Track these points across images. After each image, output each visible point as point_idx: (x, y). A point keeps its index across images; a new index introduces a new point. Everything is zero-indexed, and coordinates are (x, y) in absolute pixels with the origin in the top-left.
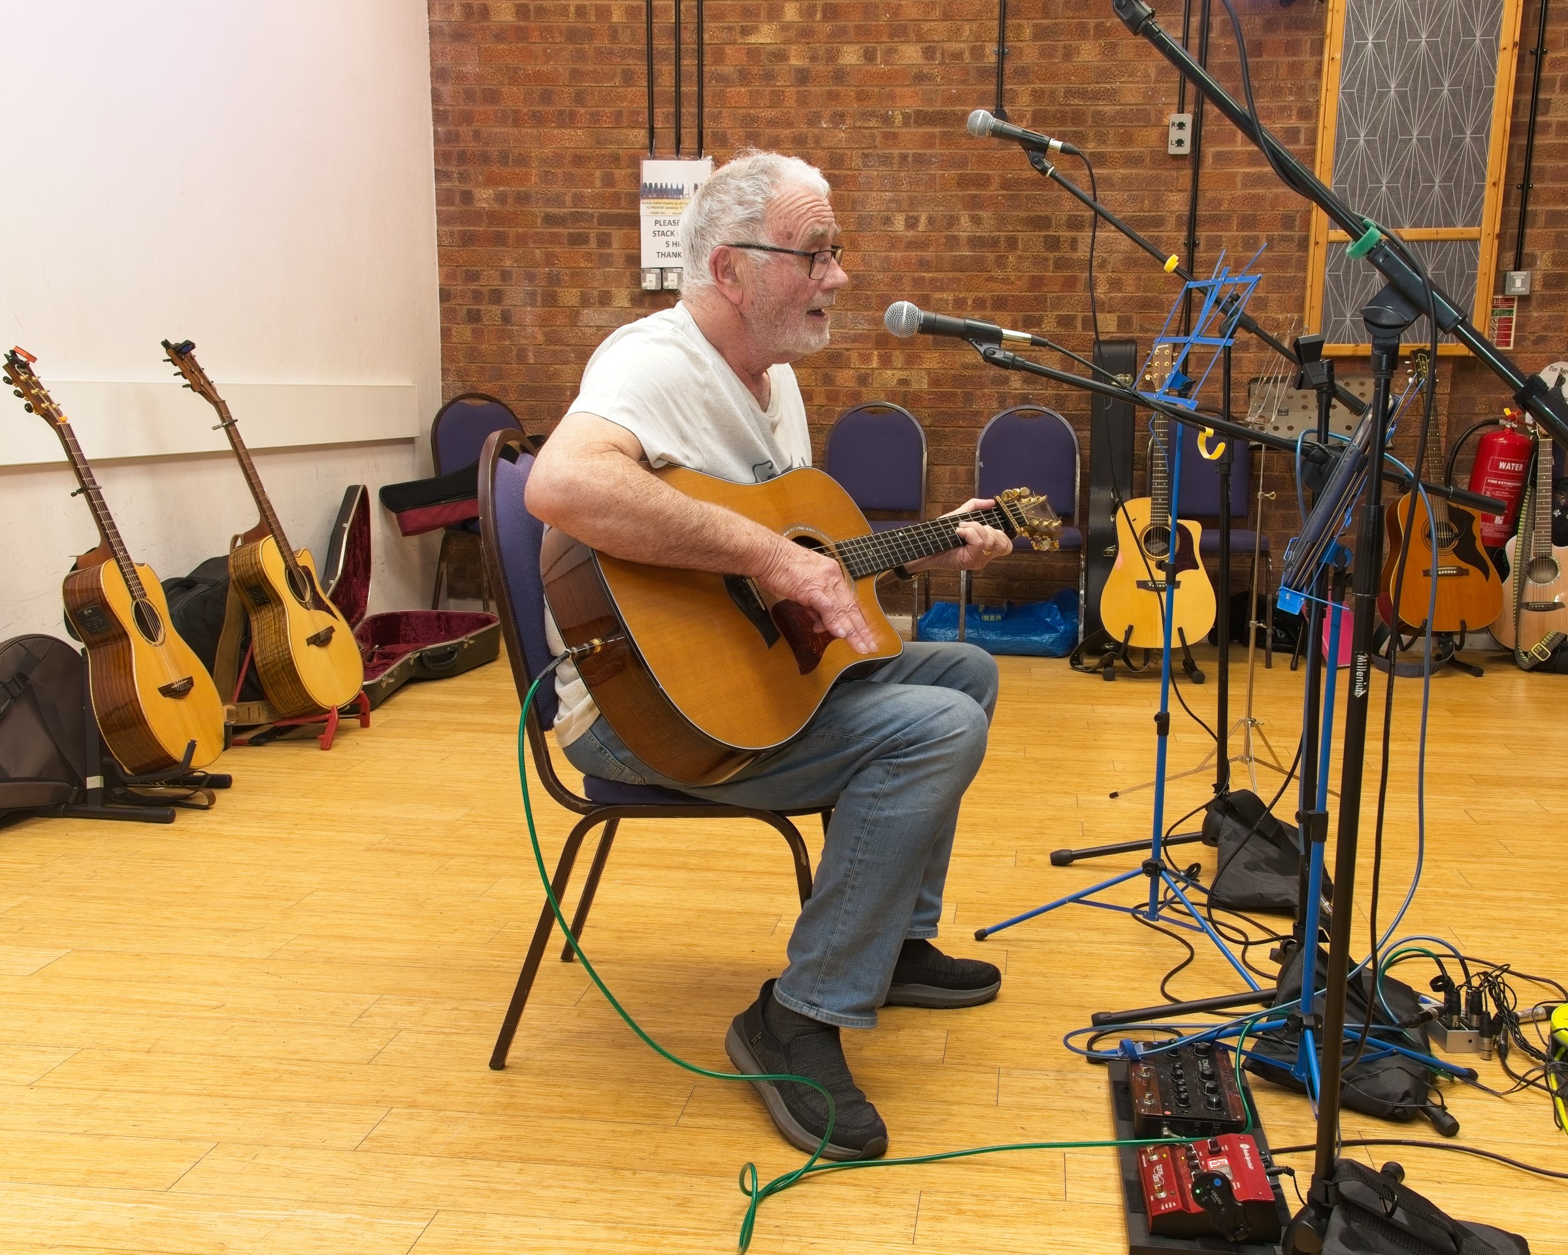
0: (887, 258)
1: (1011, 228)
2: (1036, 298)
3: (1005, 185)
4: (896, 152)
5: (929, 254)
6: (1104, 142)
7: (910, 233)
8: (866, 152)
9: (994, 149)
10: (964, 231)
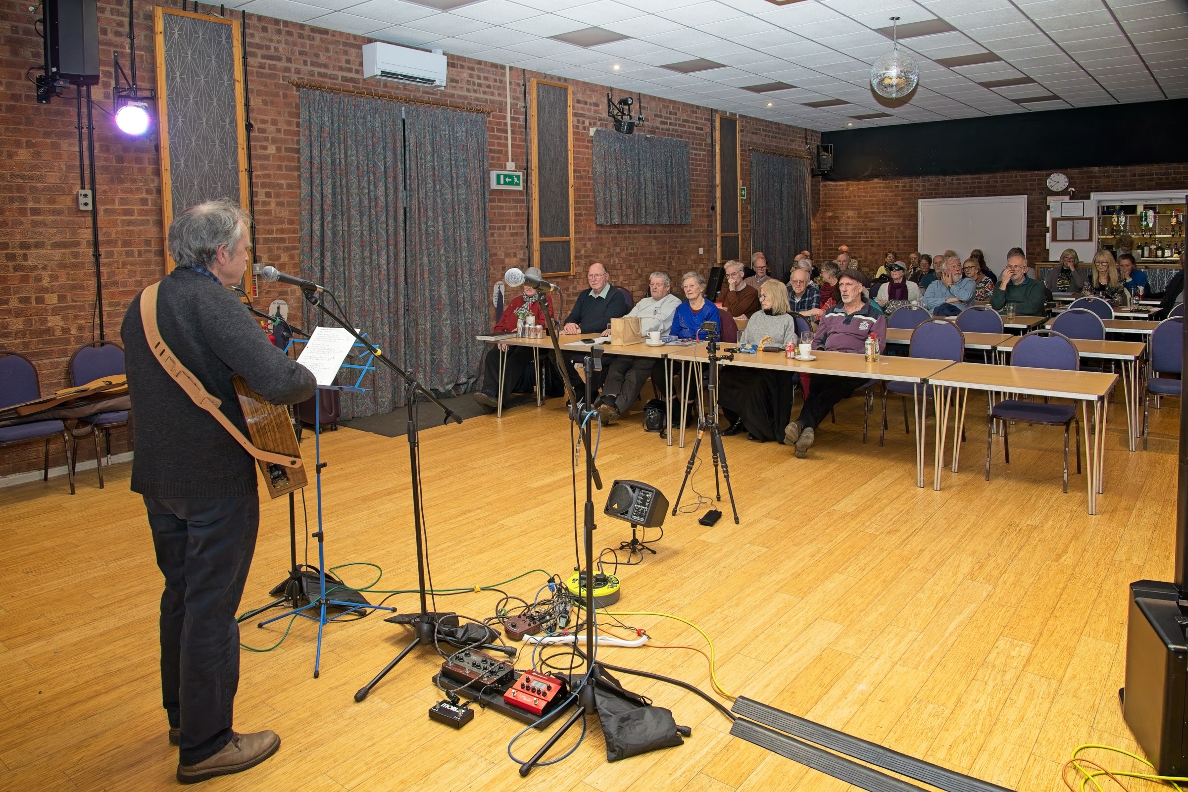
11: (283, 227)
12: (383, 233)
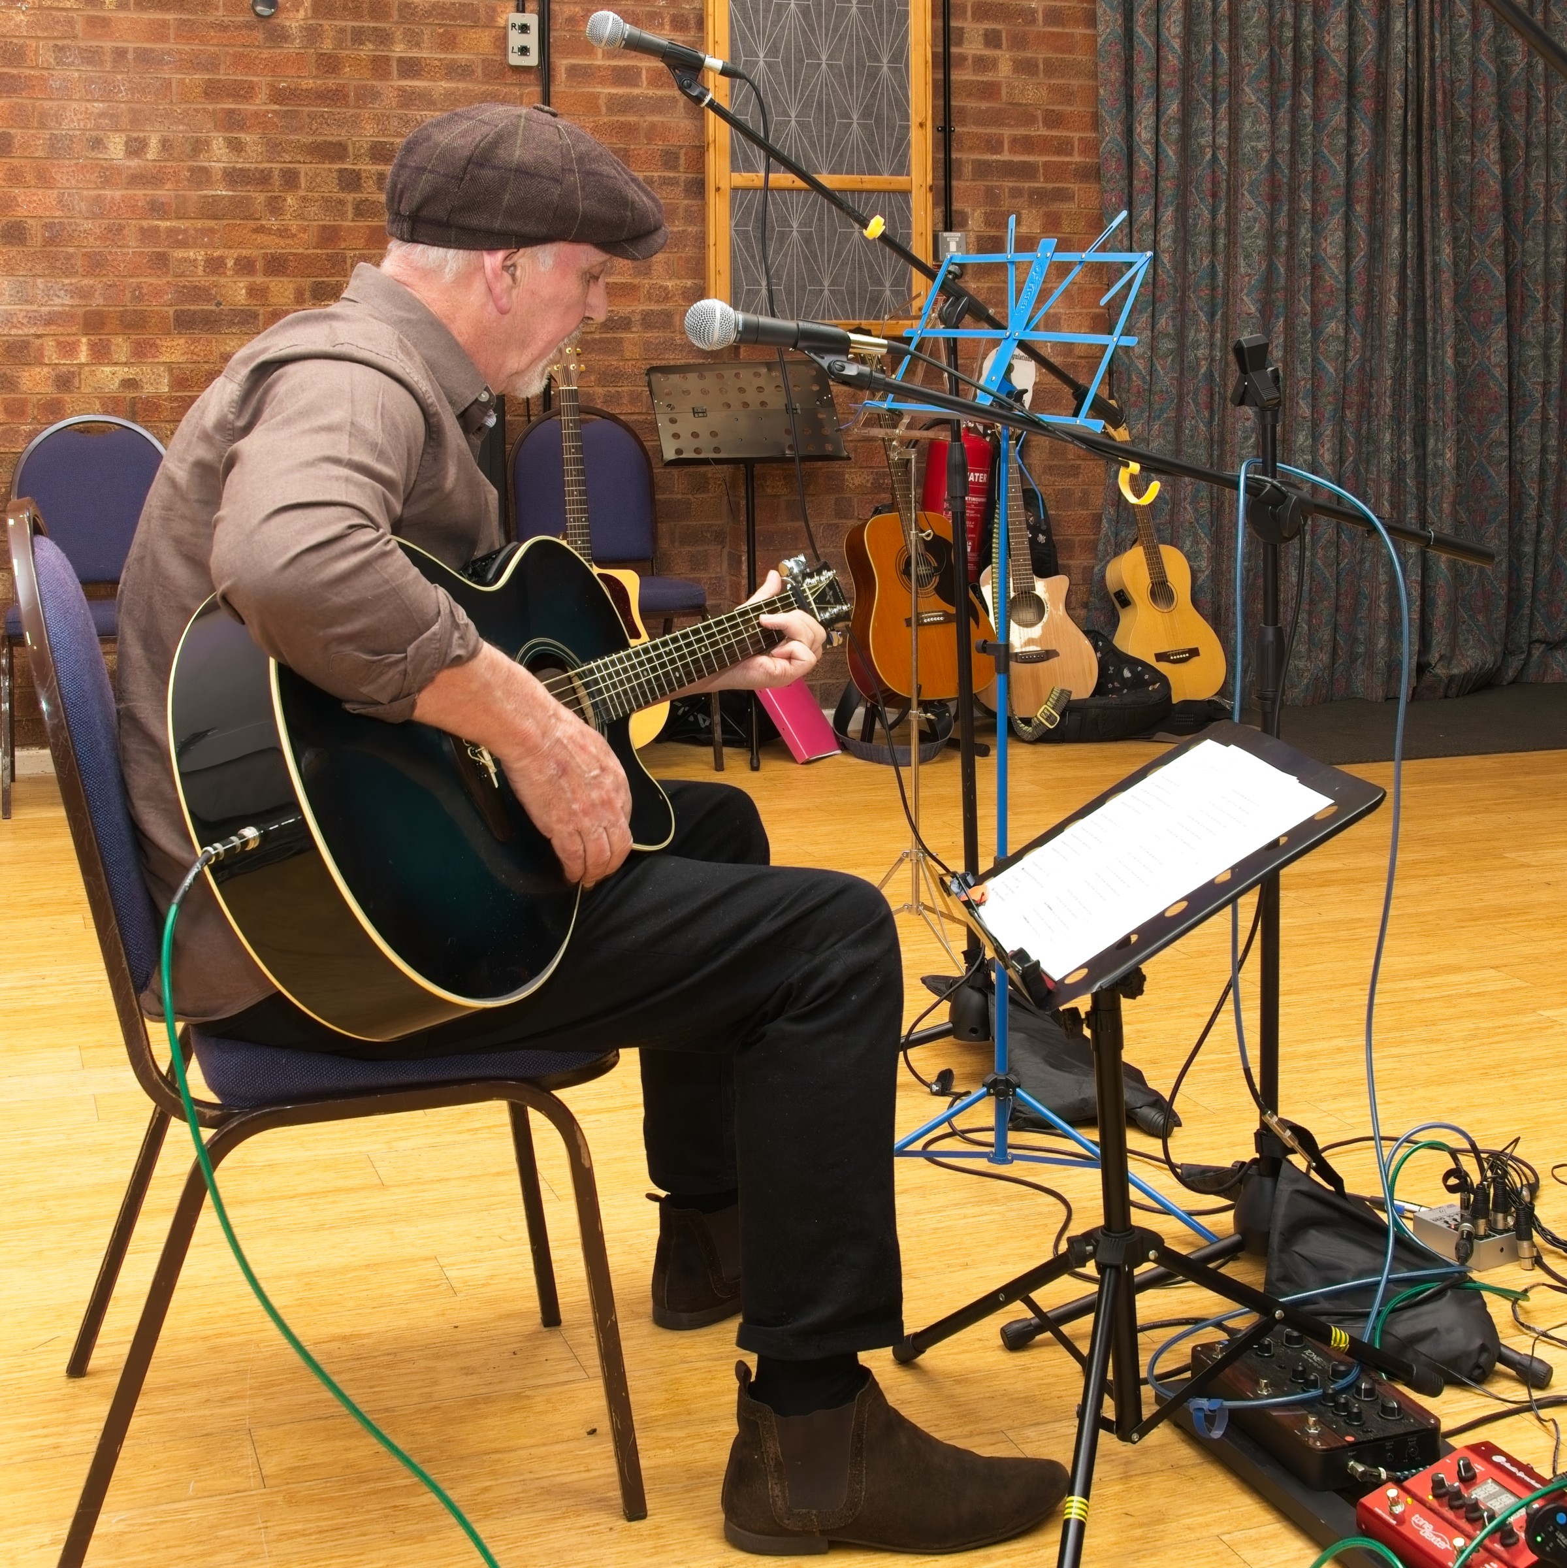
0: (98, 200)
1: (288, 158)
2: (330, 258)
3: (278, 96)
4: (108, 45)
5: (164, 193)
6: (418, 45)
7: (134, 163)
8: (60, 43)
9: (258, 46)
10: (219, 161)
11: (1031, 132)
12: (1337, 165)
